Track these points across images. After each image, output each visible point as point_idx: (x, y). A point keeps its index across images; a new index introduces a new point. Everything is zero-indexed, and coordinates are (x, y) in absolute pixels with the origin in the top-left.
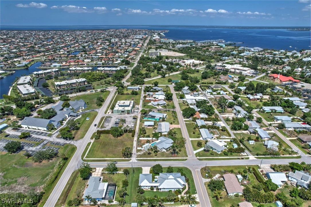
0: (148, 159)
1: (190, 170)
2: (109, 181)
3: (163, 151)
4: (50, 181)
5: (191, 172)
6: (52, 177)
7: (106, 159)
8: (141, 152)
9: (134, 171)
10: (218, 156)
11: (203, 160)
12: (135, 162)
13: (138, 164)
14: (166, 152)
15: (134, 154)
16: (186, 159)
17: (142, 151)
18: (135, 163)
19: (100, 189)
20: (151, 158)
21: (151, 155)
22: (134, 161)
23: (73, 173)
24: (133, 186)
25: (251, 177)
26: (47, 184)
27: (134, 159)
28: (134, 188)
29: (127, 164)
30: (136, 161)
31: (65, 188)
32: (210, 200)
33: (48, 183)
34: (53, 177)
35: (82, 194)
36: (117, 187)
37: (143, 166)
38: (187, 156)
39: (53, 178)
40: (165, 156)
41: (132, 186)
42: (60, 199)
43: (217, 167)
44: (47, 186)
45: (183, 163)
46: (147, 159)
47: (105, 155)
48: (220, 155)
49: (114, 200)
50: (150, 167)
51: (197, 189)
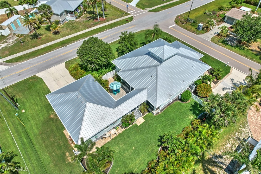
0: (42, 49)
3: (67, 21)
8: (5, 42)
9: (12, 99)
13: (18, 72)
14: (77, 20)
16: (131, 18)
17: (10, 38)
20: (49, 44)
21: (43, 37)
24: (46, 158)
28: (56, 165)
37: (39, 71)
45: (132, 25)
46: (38, 50)
50: (64, 64)
51: (219, 58)
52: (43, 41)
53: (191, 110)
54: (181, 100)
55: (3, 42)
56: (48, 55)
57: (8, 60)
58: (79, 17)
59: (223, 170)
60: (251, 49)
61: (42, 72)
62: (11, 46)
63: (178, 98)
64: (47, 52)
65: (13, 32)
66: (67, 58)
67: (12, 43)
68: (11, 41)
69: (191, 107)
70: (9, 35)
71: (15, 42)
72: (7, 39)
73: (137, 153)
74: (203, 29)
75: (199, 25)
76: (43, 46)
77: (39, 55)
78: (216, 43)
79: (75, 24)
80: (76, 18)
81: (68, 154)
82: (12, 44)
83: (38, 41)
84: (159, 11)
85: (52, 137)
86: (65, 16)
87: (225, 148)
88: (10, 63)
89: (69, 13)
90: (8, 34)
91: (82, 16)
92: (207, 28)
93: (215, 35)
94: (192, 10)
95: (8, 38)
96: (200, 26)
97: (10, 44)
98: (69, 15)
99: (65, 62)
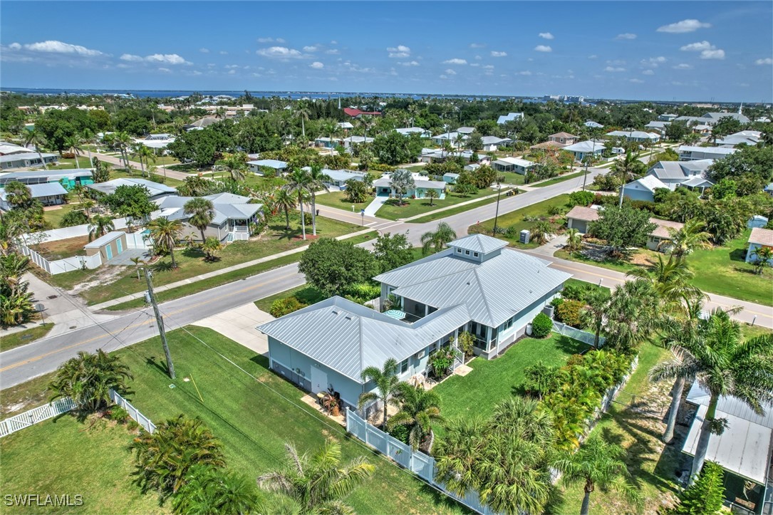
3: (232, 242)
8: (95, 278)
13: (146, 323)
14: (254, 239)
17: (104, 273)
21: (183, 267)
37: (197, 318)
46: (179, 288)
52: (185, 273)
53: (558, 348)
54: (533, 335)
55: (88, 279)
56: (207, 293)
57: (112, 306)
58: (257, 234)
59: (660, 422)
60: (635, 263)
61: (205, 320)
62: (112, 284)
63: (526, 333)
64: (202, 290)
65: (108, 263)
66: (256, 296)
67: (111, 280)
68: (107, 276)
69: (556, 343)
70: (99, 267)
71: (119, 277)
72: (98, 274)
74: (531, 240)
75: (521, 234)
76: (188, 281)
77: (185, 295)
78: (567, 259)
79: (252, 245)
80: (251, 236)
82: (113, 282)
83: (173, 273)
84: (428, 221)
86: (226, 229)
87: (649, 394)
88: (120, 311)
89: (236, 224)
90: (96, 267)
91: (262, 234)
92: (538, 238)
93: (559, 248)
94: (500, 217)
95: (97, 272)
96: (525, 234)
97: (106, 282)
98: (235, 229)
99: (255, 302)
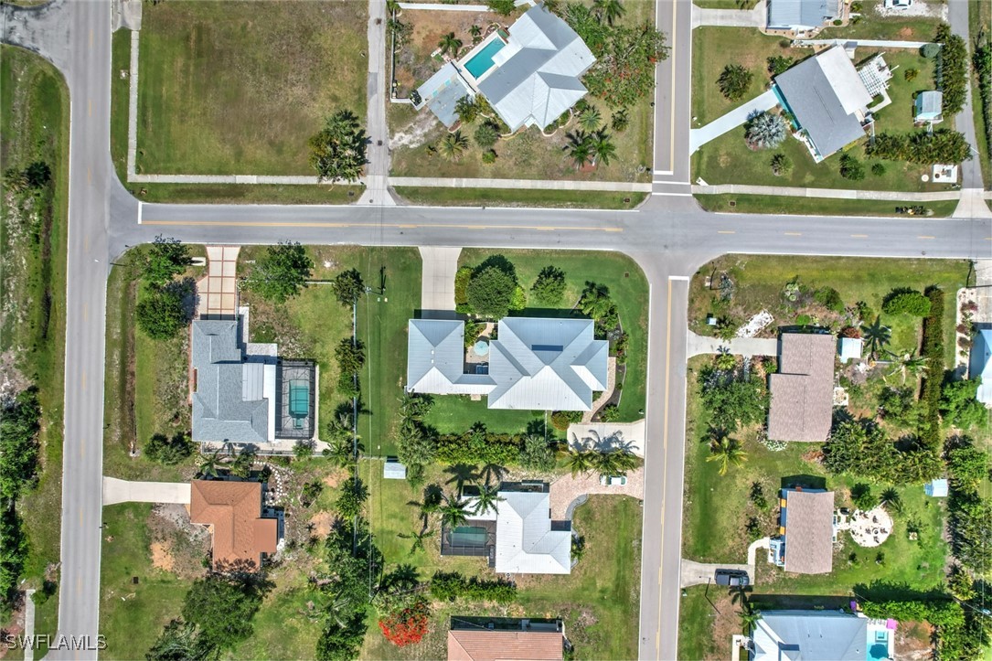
0: (451, 190)
1: (643, 278)
2: (283, 335)
4: (28, 325)
5: (644, 291)
6: (25, 302)
7: (240, 179)
8: (411, 131)
9: (382, 272)
10: (809, 178)
11: (720, 208)
12: (383, 210)
13: (400, 225)
14: (545, 135)
15: (374, 140)
16: (640, 197)
17: (420, 124)
18: (382, 213)
19: (249, 399)
22: (378, 203)
23: (111, 280)
24: (385, 368)
25: (901, 340)
26: (24, 345)
27: (377, 186)
29: (346, 225)
30: (389, 202)
31: (109, 365)
32: (688, 449)
33: (27, 337)
34: (30, 300)
35: (187, 406)
36: (317, 368)
38: (647, 175)
39: (36, 310)
40: (534, 171)
41: (379, 364)
42: (112, 422)
43: (774, 263)
44: (28, 354)
45: (617, 225)
46: (442, 191)
47: (227, 152)
48: (821, 176)
49: (315, 438)
50: (458, 250)
51: (650, 395)
52: (460, 167)
56: (451, 212)
64: (452, 204)
66: (470, 241)
70: (422, 110)
71: (423, 140)
72: (415, 123)
73: (450, 420)
76: (454, 182)
77: (439, 203)
81: (401, 379)
85: (397, 353)
88: (399, 197)
99: (464, 249)
